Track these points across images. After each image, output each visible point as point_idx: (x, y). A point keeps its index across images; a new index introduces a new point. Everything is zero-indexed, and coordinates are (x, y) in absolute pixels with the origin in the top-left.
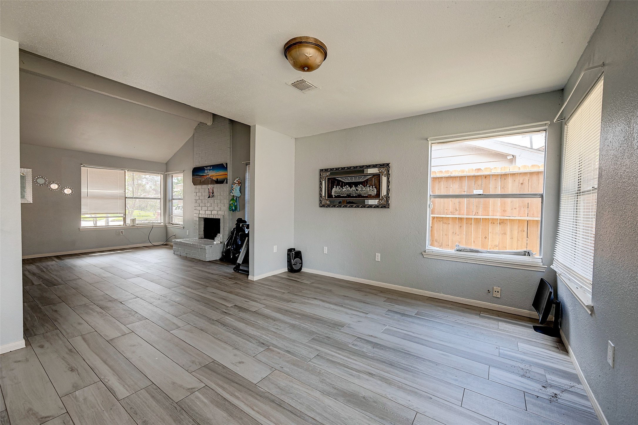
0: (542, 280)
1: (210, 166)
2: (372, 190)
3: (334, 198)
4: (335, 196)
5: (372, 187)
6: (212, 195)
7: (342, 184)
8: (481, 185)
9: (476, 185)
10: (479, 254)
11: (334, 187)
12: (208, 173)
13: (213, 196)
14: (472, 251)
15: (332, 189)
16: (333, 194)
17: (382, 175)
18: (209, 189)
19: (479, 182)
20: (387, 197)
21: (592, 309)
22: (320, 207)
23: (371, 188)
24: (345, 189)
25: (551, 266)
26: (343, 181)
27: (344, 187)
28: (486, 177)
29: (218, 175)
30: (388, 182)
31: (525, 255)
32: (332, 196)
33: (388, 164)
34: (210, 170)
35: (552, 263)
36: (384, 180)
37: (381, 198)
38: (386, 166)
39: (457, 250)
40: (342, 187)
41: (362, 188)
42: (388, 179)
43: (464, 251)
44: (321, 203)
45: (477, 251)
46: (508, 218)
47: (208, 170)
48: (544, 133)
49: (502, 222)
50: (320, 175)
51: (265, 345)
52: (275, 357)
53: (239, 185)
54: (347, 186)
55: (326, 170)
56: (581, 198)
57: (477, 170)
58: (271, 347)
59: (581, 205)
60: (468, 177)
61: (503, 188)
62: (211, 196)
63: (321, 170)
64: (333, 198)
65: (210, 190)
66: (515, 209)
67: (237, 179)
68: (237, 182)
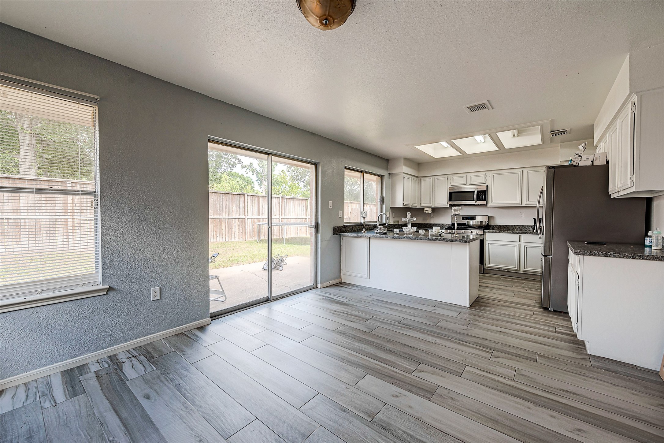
51: (379, 424)
52: (358, 402)
58: (370, 420)
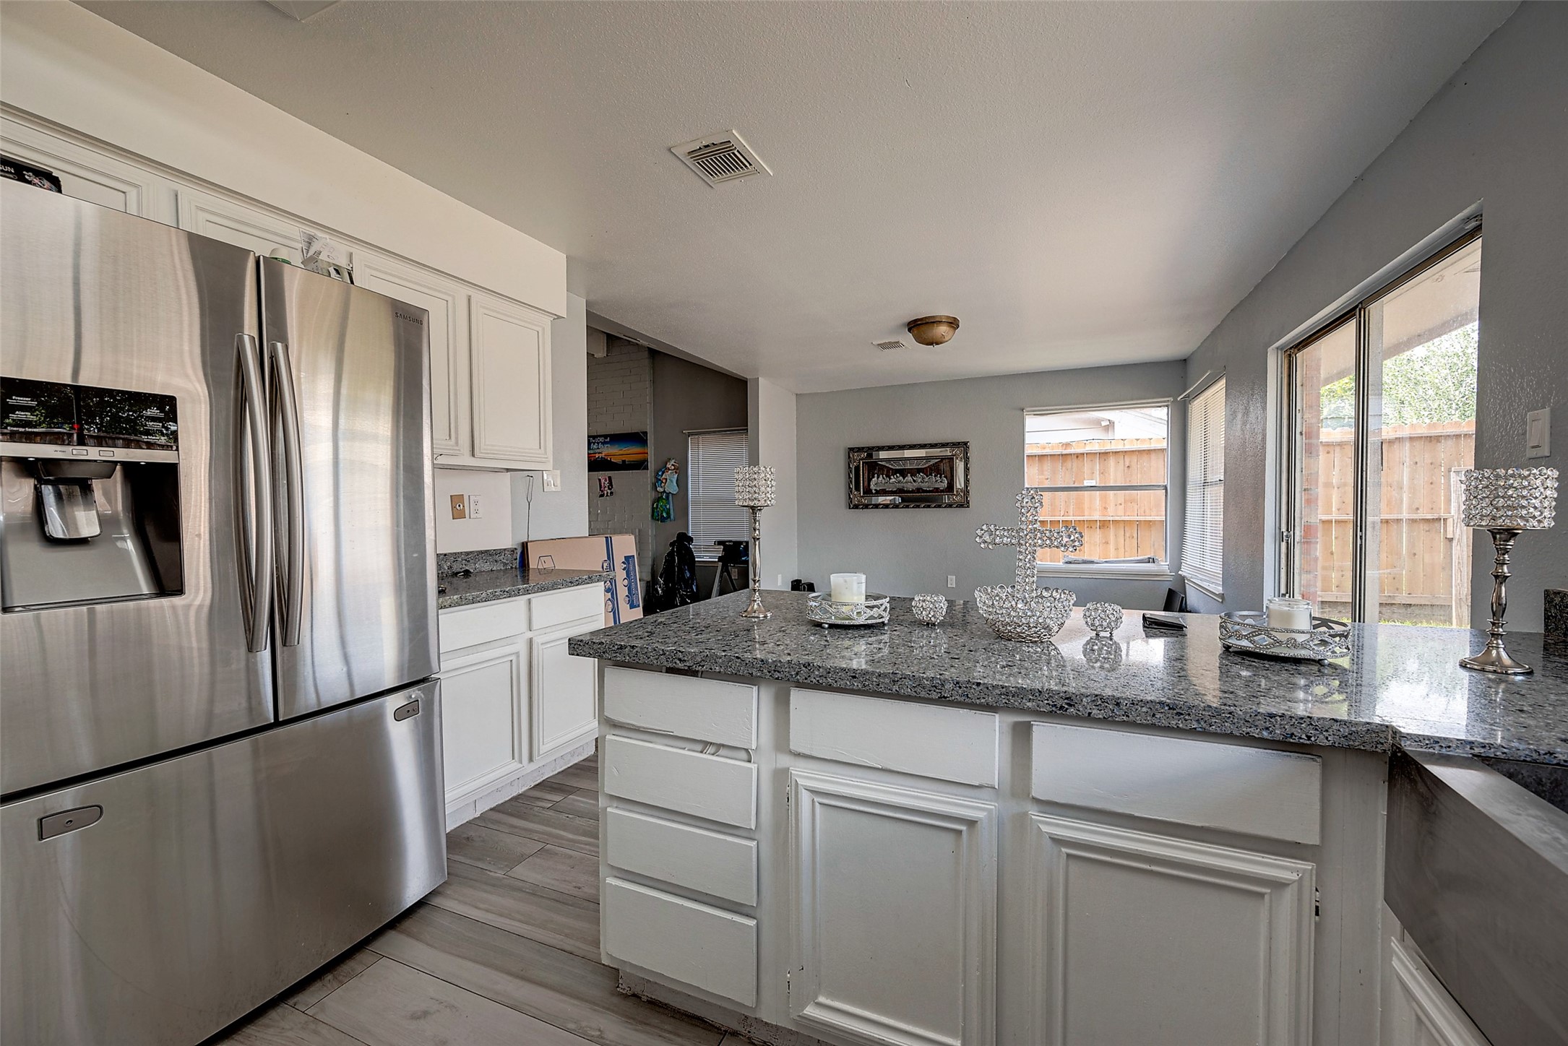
0: (1170, 589)
1: (605, 436)
2: (941, 482)
3: (875, 493)
4: (875, 490)
5: (941, 477)
6: (609, 491)
7: (888, 472)
8: (1072, 468)
9: (1064, 468)
10: (1095, 566)
11: (874, 477)
12: (598, 448)
13: (612, 493)
14: (1085, 562)
15: (870, 480)
16: (872, 487)
17: (957, 458)
18: (600, 480)
19: (1069, 464)
20: (966, 491)
21: (1222, 596)
22: (850, 508)
23: (938, 478)
24: (894, 480)
25: (1180, 572)
26: (890, 466)
27: (892, 477)
28: (1077, 457)
29: (625, 453)
30: (967, 469)
31: (1149, 562)
32: (871, 490)
33: (966, 443)
34: (604, 443)
35: (1180, 569)
36: (960, 466)
37: (955, 493)
38: (964, 445)
39: (1066, 563)
40: (888, 476)
41: (923, 478)
42: (966, 464)
43: (1074, 563)
44: (851, 502)
45: (1092, 562)
46: (1111, 519)
47: (598, 443)
48: (1166, 409)
49: (1104, 524)
50: (849, 457)
53: (676, 473)
54: (898, 475)
55: (860, 450)
56: (1208, 489)
57: (1064, 446)
59: (1208, 497)
60: (1050, 455)
61: (1102, 473)
62: (605, 492)
63: (851, 450)
64: (872, 493)
65: (603, 481)
66: (1121, 504)
67: (672, 462)
68: (673, 467)
